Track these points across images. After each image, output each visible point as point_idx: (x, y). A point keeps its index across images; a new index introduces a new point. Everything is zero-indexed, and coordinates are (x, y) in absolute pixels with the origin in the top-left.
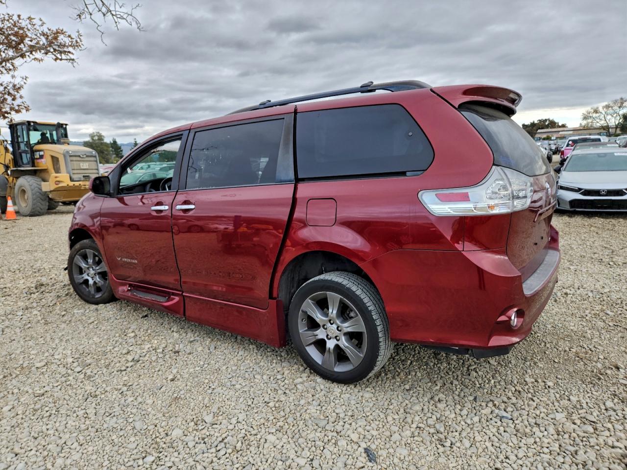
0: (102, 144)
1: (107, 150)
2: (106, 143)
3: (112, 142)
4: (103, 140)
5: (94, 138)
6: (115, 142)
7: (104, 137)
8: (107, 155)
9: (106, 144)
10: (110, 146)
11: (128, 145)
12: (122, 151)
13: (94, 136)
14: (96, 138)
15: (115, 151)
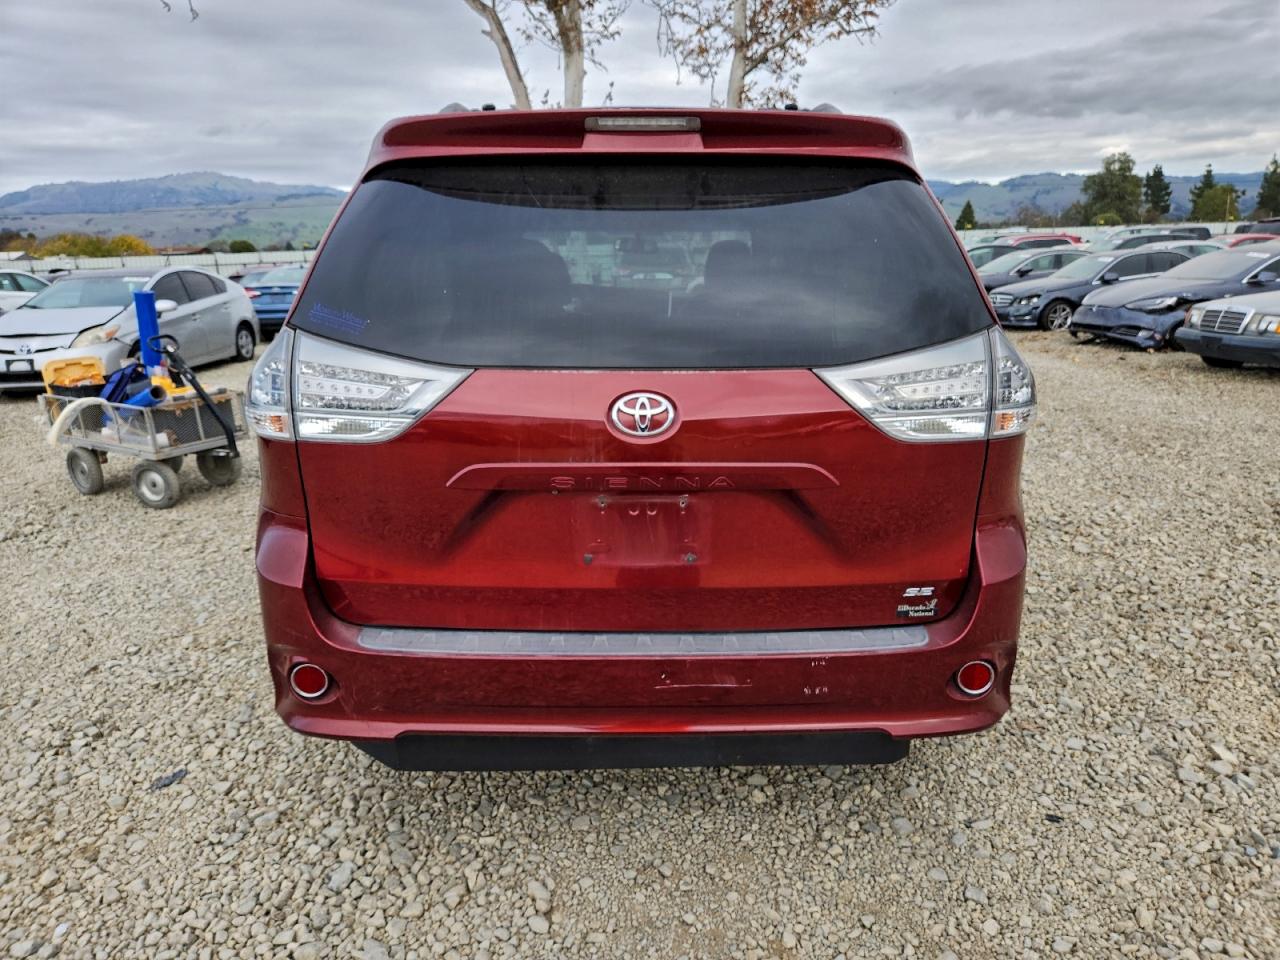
0: (1125, 178)
1: (1133, 194)
2: (1135, 177)
3: (1151, 174)
4: (1130, 169)
5: (1112, 167)
6: (1158, 174)
7: (1134, 163)
8: (1130, 204)
9: (1136, 180)
10: (1145, 182)
11: (1187, 179)
12: (1169, 194)
13: (1114, 162)
14: (1116, 166)
15: (1153, 194)
